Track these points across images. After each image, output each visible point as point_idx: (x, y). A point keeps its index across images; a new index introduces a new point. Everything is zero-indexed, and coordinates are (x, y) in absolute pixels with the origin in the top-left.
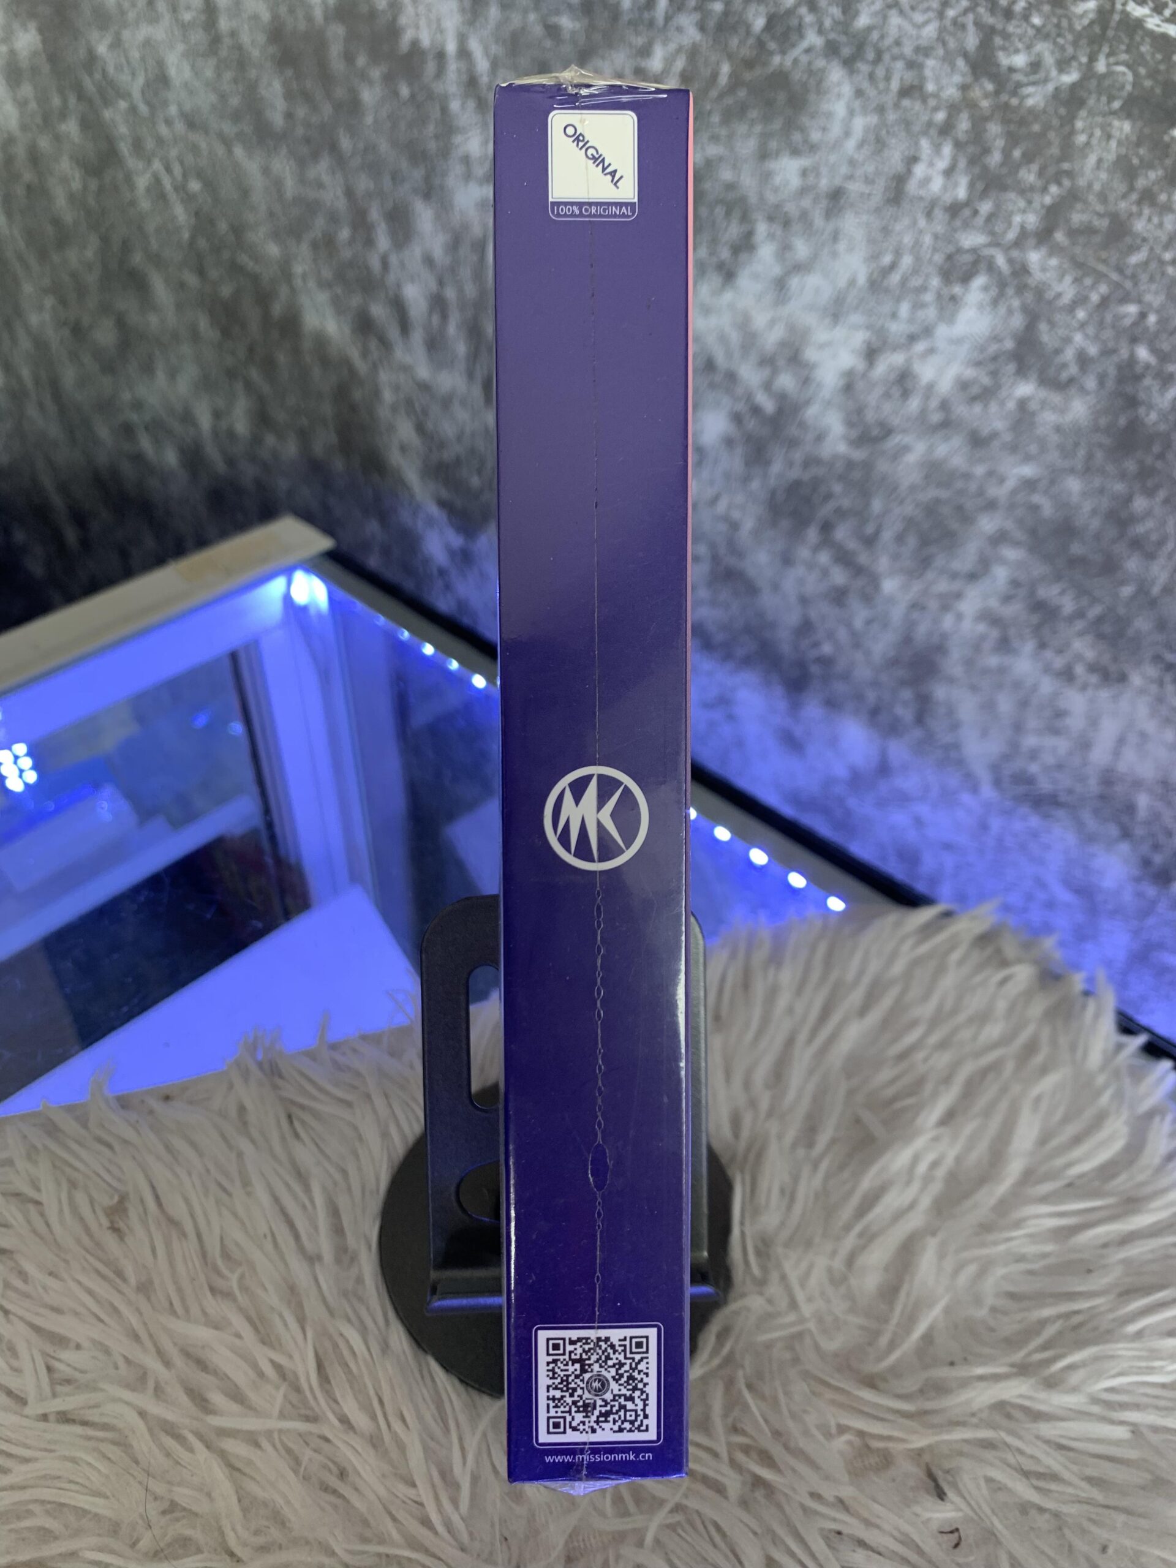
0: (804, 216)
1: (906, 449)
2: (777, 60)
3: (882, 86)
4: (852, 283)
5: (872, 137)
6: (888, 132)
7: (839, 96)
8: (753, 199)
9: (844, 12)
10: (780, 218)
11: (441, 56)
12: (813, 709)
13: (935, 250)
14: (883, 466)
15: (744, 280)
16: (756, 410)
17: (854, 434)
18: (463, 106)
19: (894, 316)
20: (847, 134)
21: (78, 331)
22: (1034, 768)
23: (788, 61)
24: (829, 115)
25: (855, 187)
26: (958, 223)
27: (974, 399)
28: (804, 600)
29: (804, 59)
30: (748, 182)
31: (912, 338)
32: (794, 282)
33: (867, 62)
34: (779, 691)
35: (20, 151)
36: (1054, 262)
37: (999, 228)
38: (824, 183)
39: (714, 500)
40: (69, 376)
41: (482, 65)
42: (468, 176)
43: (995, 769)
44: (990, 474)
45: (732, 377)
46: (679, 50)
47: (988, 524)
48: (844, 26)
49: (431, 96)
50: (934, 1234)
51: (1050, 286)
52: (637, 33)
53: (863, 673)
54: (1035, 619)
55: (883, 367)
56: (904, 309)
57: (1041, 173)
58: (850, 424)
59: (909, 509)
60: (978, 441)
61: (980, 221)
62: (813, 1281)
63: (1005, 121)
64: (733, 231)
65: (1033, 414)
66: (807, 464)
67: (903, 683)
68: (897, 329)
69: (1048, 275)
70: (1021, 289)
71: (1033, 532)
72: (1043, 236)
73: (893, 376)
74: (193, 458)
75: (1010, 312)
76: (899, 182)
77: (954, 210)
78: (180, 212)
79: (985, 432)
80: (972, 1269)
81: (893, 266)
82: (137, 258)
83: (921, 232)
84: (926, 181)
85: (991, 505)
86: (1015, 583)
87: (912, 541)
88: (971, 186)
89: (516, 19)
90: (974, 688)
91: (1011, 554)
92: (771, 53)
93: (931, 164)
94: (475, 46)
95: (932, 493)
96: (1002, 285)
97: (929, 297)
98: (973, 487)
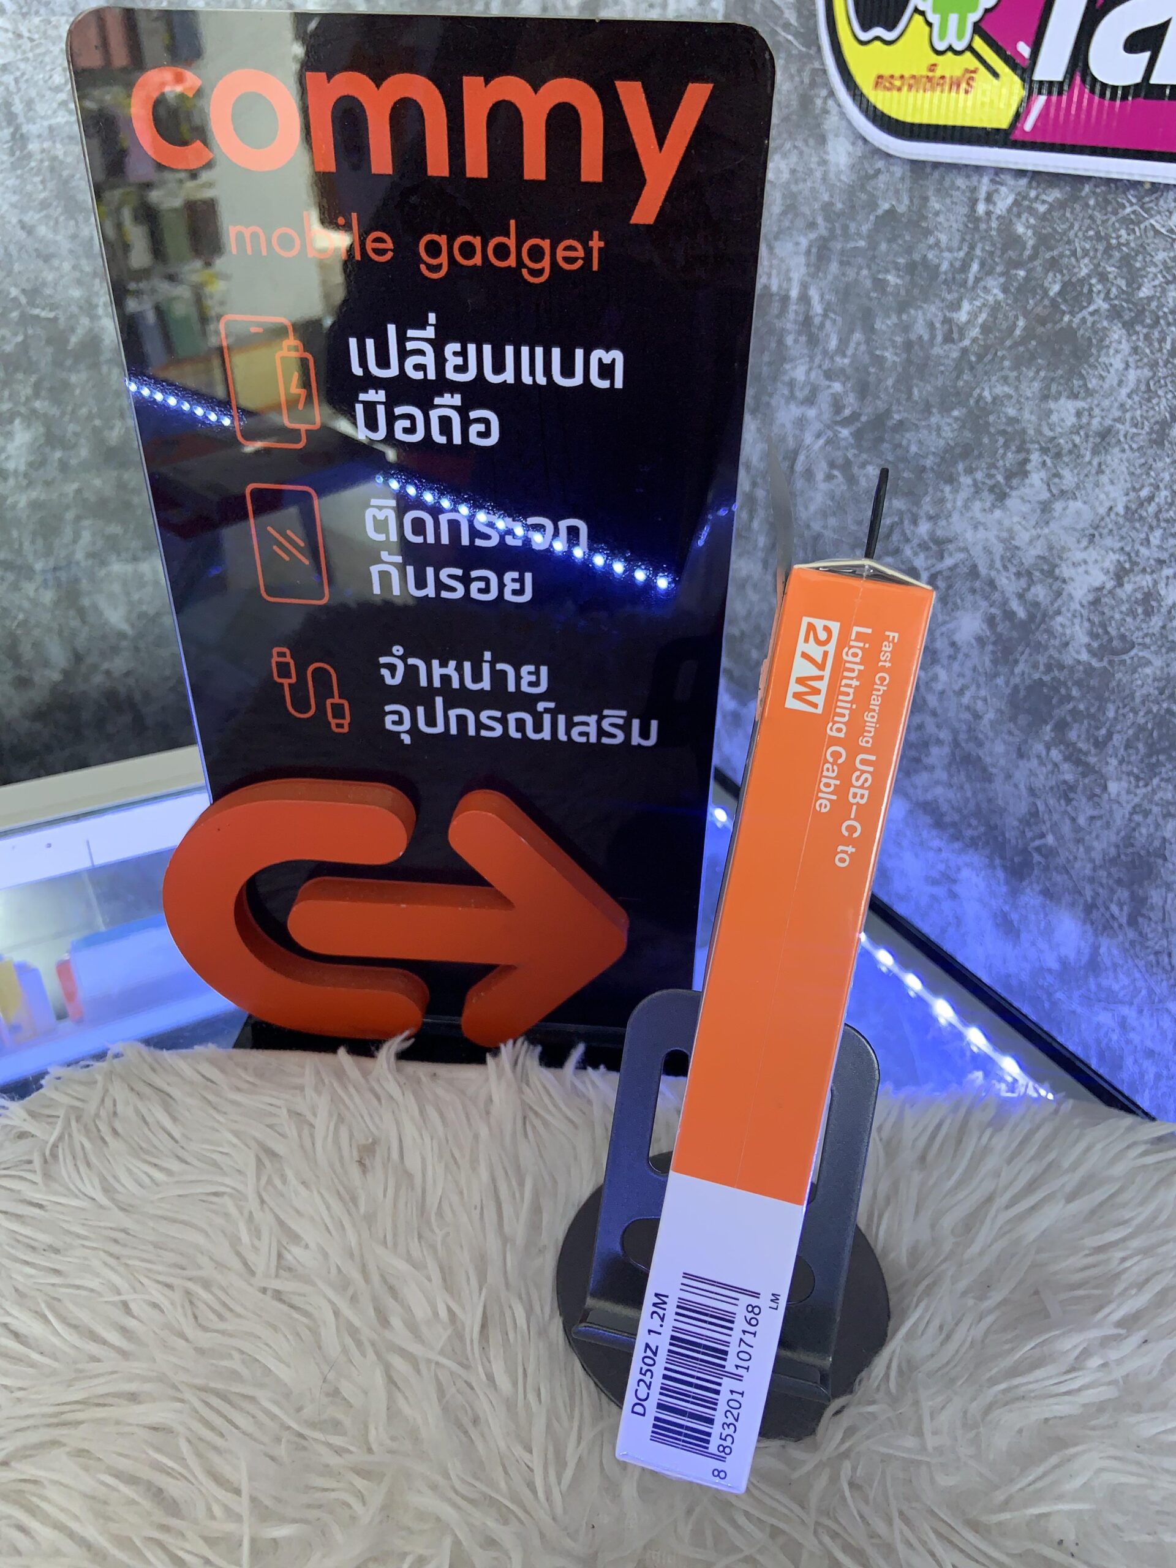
0: (1074, 449)
1: (1144, 662)
2: (1067, 318)
3: (1156, 345)
4: (1111, 508)
5: (1143, 387)
7: (1117, 351)
8: (1031, 432)
9: (1128, 285)
11: (785, 299)
14: (1121, 676)
15: (1013, 503)
16: (1010, 615)
17: (1095, 645)
18: (796, 341)
20: (1120, 383)
23: (1076, 320)
24: (1107, 367)
25: (1122, 428)
28: (1032, 791)
29: (1090, 319)
30: (1029, 417)
32: (1058, 506)
33: (1144, 327)
34: (1001, 874)
38: (1096, 423)
41: (818, 308)
42: (792, 397)
45: (991, 584)
46: (984, 305)
48: (1128, 295)
49: (771, 331)
52: (950, 292)
53: (1082, 868)
55: (1131, 587)
58: (1094, 636)
64: (1011, 458)
66: (1049, 668)
67: (1119, 882)
68: (1148, 554)
73: (1139, 596)
89: (851, 273)
92: (1063, 313)
94: (814, 293)
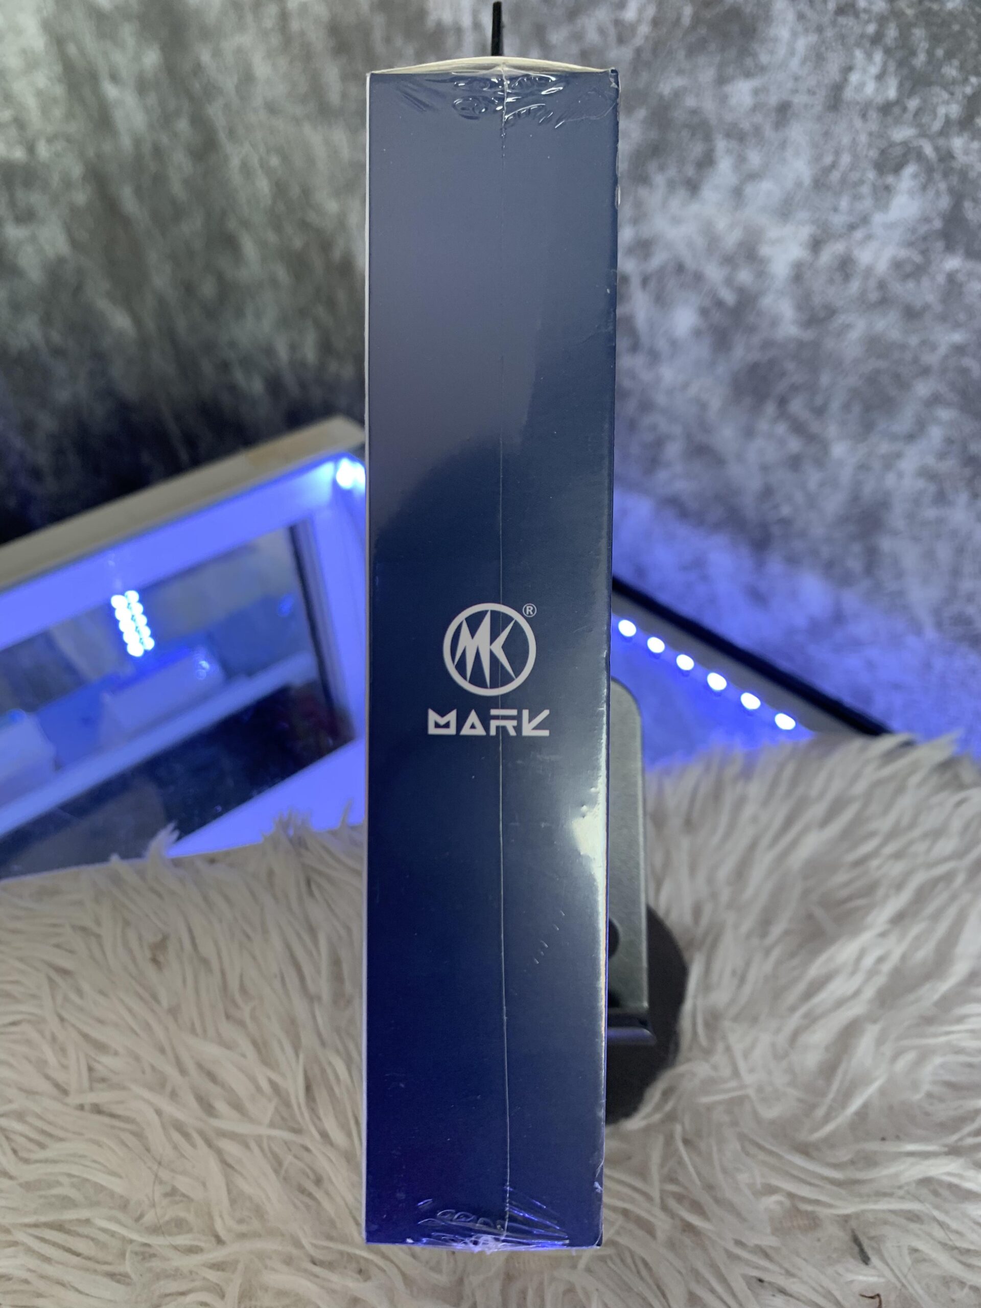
0: (757, 130)
1: (848, 327)
3: (820, 7)
4: (799, 184)
5: (813, 54)
6: (827, 49)
7: (784, 22)
8: (713, 121)
10: (737, 135)
12: (775, 565)
13: (870, 146)
14: (830, 344)
15: (707, 192)
16: (720, 304)
17: (804, 317)
19: (836, 210)
20: (792, 52)
21: (189, 289)
22: (971, 610)
24: (776, 40)
25: (799, 100)
26: (890, 119)
27: (906, 277)
28: (765, 468)
30: (709, 106)
31: (852, 227)
32: (749, 189)
34: (745, 550)
35: (147, 148)
36: (975, 145)
37: (925, 119)
38: (773, 100)
39: (685, 386)
40: (181, 324)
43: (937, 612)
44: (923, 343)
45: (698, 278)
47: (923, 389)
50: (875, 1021)
51: (973, 166)
53: (818, 531)
54: (968, 472)
55: (827, 256)
56: (844, 203)
57: (962, 68)
58: (799, 309)
59: (852, 380)
60: (911, 314)
61: (909, 116)
62: (757, 1053)
63: (928, 25)
64: (697, 149)
65: (961, 285)
66: (764, 347)
67: (853, 538)
68: (838, 220)
69: (971, 158)
70: (946, 175)
71: (963, 394)
72: (965, 123)
73: (835, 264)
74: (274, 385)
75: (938, 194)
76: (837, 89)
77: (886, 109)
78: (263, 185)
79: (918, 304)
80: (910, 1056)
81: (834, 165)
82: (232, 224)
83: (857, 132)
84: (861, 86)
85: (925, 371)
86: (949, 441)
87: (857, 409)
88: (901, 85)
90: (916, 539)
91: (945, 414)
93: (864, 71)
95: (873, 364)
96: (930, 170)
97: (865, 189)
98: (908, 356)
